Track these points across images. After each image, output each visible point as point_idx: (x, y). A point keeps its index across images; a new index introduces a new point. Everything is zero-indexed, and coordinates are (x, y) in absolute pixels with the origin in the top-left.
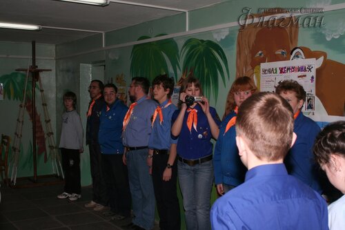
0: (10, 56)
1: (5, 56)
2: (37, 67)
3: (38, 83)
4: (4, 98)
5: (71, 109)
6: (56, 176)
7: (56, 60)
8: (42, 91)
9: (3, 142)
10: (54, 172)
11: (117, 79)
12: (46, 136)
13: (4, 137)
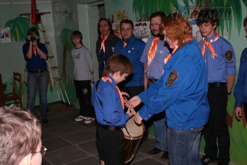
0: (14, 3)
1: (9, 3)
2: (38, 10)
3: (39, 25)
4: (12, 40)
5: (80, 46)
6: (62, 102)
7: (52, 3)
8: (44, 32)
9: (15, 78)
10: (60, 99)
11: (119, 16)
12: (50, 69)
13: (15, 74)
